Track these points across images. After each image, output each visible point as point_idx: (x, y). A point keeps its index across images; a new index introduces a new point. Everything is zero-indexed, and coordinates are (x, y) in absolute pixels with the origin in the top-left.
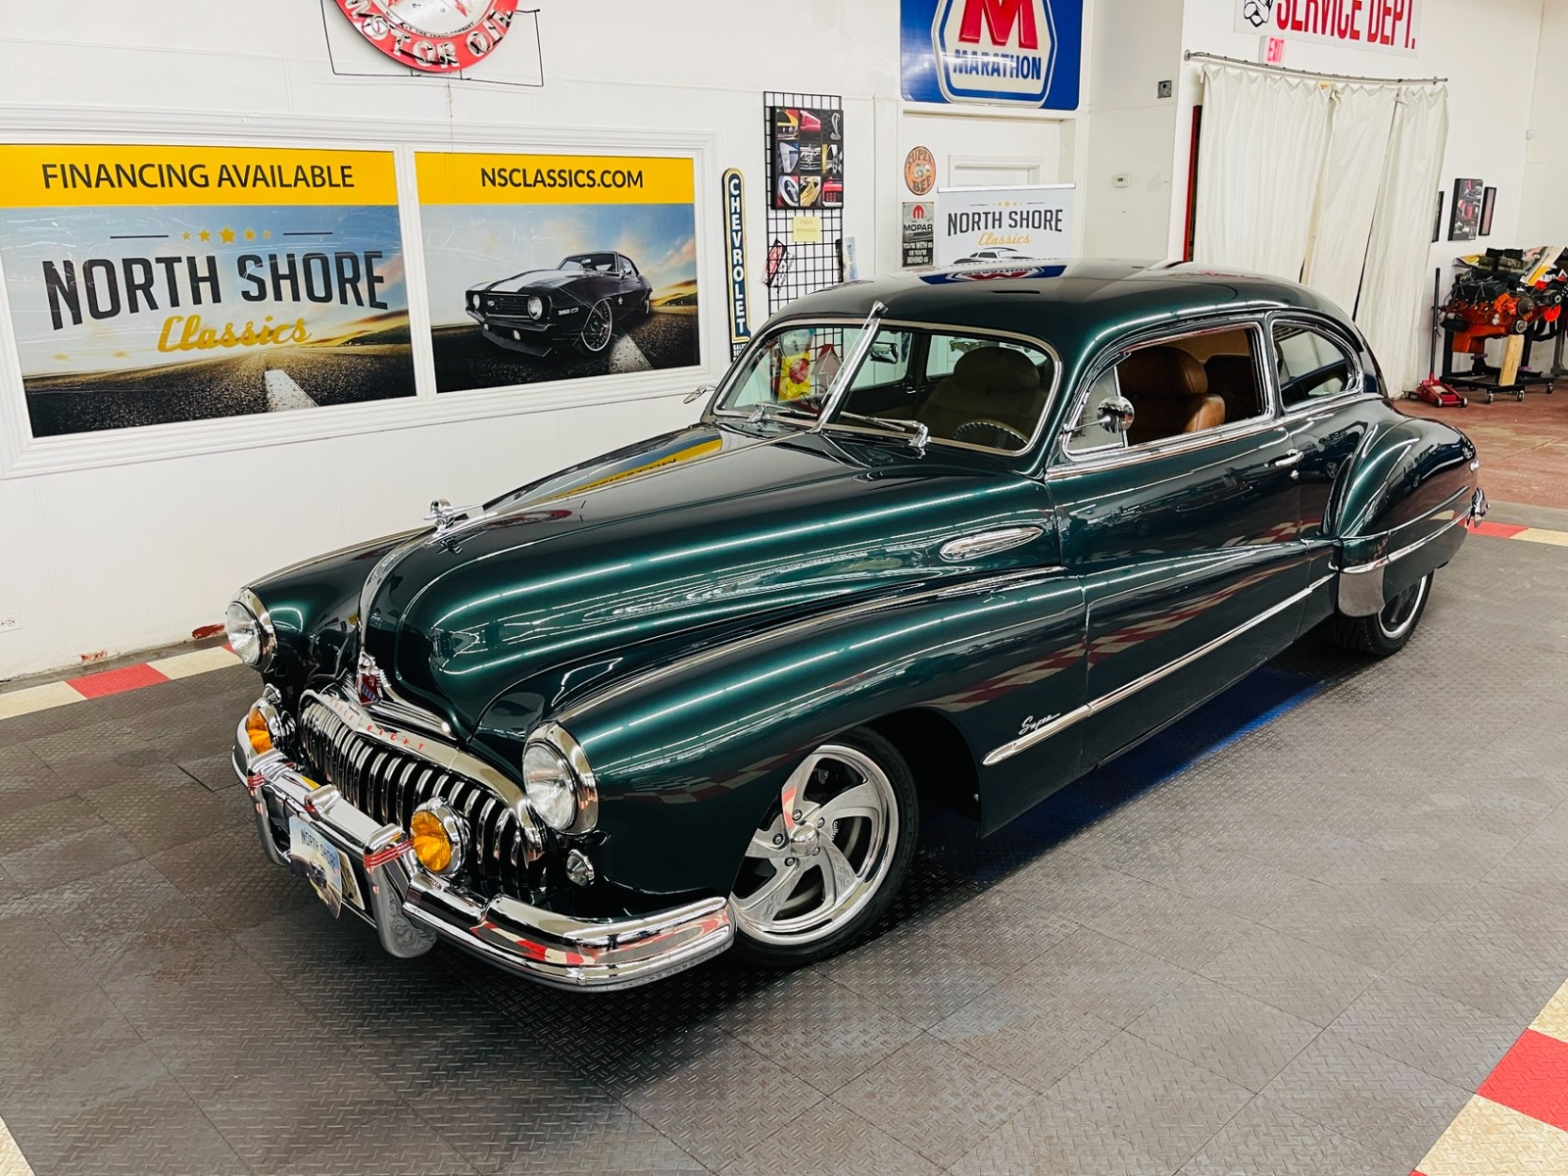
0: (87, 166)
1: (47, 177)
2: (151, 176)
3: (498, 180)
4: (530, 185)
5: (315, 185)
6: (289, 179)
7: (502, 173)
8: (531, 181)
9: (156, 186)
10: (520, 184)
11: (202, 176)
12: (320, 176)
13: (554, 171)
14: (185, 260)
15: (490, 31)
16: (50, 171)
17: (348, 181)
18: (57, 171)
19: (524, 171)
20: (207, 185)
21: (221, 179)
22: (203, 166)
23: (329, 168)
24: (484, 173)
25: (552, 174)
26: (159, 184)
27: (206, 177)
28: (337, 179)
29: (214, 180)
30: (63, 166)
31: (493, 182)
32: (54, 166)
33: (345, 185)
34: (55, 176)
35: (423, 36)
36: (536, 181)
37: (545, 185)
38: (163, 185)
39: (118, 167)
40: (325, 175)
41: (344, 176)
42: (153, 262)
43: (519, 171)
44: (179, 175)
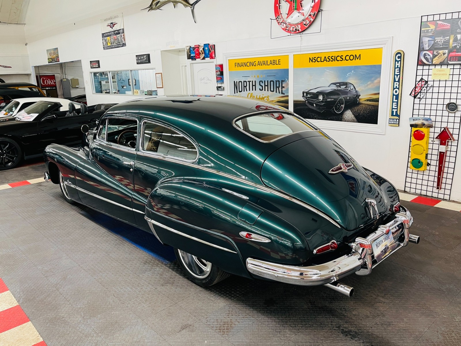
0: (240, 63)
1: (235, 65)
2: (248, 64)
3: (314, 60)
4: (322, 62)
5: (273, 65)
6: (269, 64)
7: (315, 58)
8: (322, 60)
10: (319, 61)
12: (274, 62)
13: (330, 57)
16: (236, 64)
17: (280, 63)
19: (321, 57)
21: (258, 64)
22: (256, 62)
23: (276, 60)
24: (310, 59)
25: (329, 58)
27: (256, 64)
28: (277, 63)
29: (257, 65)
31: (312, 61)
33: (279, 64)
35: (293, 24)
36: (324, 60)
37: (327, 61)
38: (250, 66)
39: (244, 63)
40: (275, 62)
41: (279, 62)
42: (247, 82)
43: (319, 57)
44: (252, 64)
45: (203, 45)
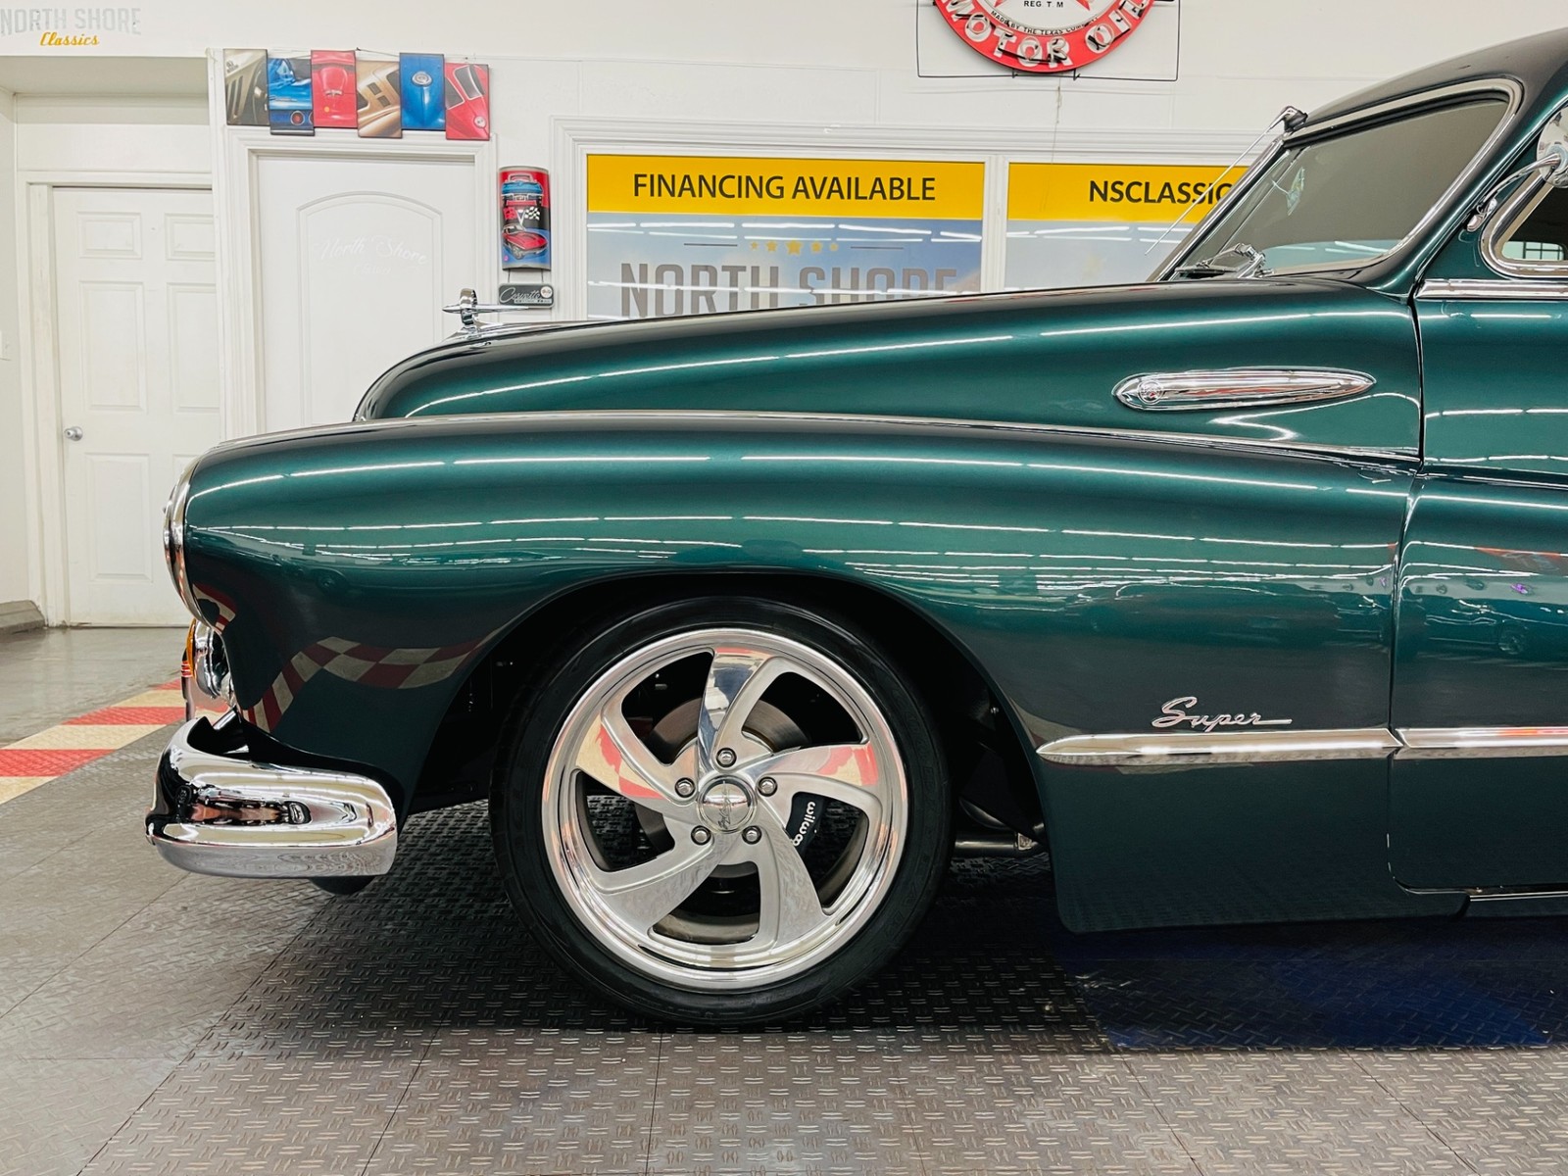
0: (673, 177)
1: (637, 185)
2: (731, 187)
3: (1111, 194)
4: (1153, 201)
5: (892, 198)
6: (865, 191)
7: (1117, 187)
8: (1154, 195)
9: (733, 196)
10: (1140, 200)
11: (778, 188)
12: (898, 188)
13: (1188, 185)
14: (749, 270)
15: (1117, 24)
16: (641, 180)
17: (929, 194)
18: (646, 181)
19: (1147, 184)
20: (782, 196)
21: (796, 191)
22: (781, 178)
23: (909, 180)
24: (1093, 185)
25: (1184, 188)
26: (737, 195)
27: (781, 189)
28: (917, 191)
29: (789, 191)
30: (652, 177)
31: (1104, 197)
32: (645, 176)
33: (925, 198)
34: (644, 185)
35: (1031, 33)
36: (1162, 196)
37: (1173, 201)
38: (740, 196)
39: (701, 178)
40: (905, 188)
41: (925, 188)
42: (719, 270)
43: (1140, 184)
44: (756, 186)
45: (398, 59)
